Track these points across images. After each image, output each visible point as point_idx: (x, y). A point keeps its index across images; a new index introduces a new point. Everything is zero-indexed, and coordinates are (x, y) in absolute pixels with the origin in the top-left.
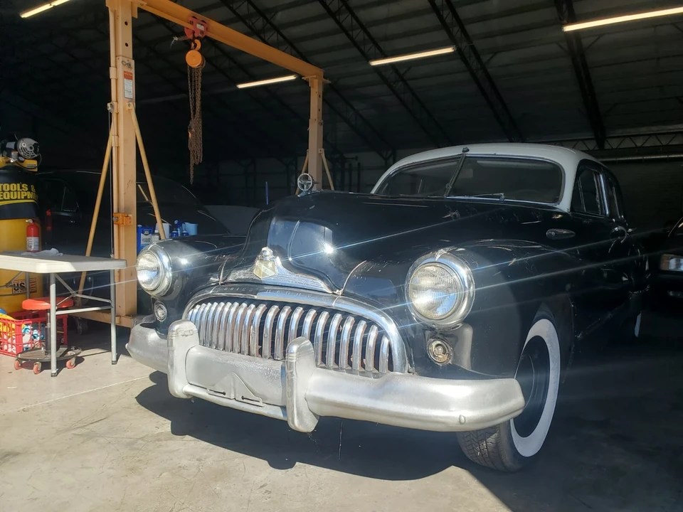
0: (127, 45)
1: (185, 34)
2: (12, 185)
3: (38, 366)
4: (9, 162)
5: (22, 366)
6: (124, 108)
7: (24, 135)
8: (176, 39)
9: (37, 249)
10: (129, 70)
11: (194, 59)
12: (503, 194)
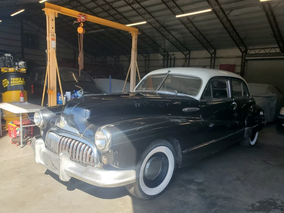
0: (53, 28)
1: (77, 21)
2: (16, 78)
3: (18, 143)
4: (15, 70)
5: (14, 143)
6: (52, 52)
7: (21, 60)
8: (75, 22)
9: (23, 101)
10: (53, 37)
11: (80, 30)
12: (176, 91)
